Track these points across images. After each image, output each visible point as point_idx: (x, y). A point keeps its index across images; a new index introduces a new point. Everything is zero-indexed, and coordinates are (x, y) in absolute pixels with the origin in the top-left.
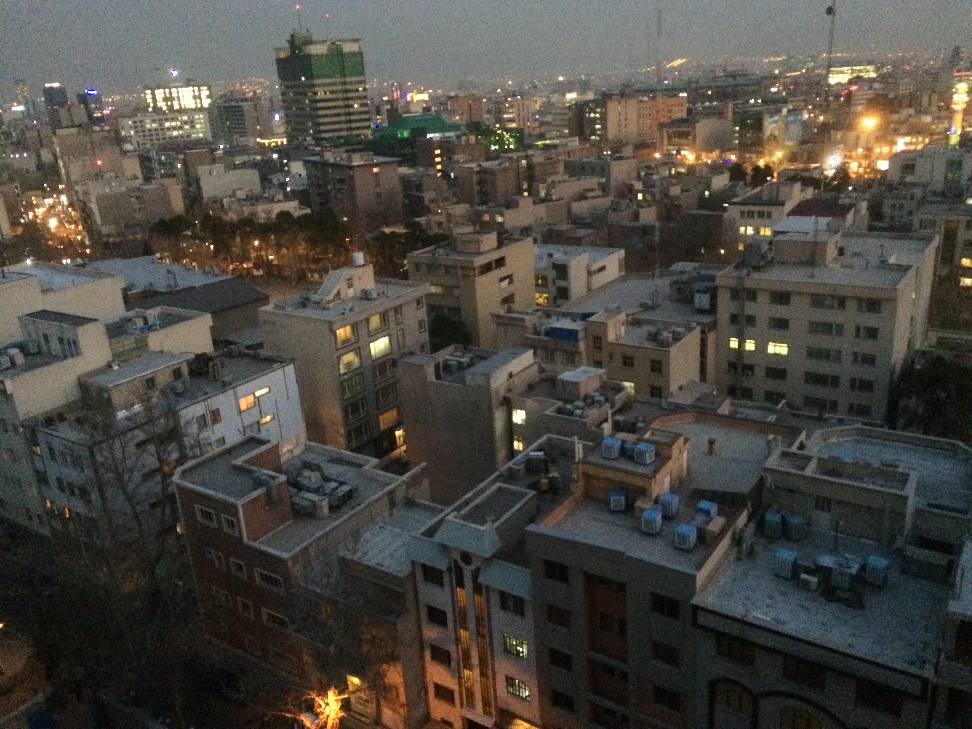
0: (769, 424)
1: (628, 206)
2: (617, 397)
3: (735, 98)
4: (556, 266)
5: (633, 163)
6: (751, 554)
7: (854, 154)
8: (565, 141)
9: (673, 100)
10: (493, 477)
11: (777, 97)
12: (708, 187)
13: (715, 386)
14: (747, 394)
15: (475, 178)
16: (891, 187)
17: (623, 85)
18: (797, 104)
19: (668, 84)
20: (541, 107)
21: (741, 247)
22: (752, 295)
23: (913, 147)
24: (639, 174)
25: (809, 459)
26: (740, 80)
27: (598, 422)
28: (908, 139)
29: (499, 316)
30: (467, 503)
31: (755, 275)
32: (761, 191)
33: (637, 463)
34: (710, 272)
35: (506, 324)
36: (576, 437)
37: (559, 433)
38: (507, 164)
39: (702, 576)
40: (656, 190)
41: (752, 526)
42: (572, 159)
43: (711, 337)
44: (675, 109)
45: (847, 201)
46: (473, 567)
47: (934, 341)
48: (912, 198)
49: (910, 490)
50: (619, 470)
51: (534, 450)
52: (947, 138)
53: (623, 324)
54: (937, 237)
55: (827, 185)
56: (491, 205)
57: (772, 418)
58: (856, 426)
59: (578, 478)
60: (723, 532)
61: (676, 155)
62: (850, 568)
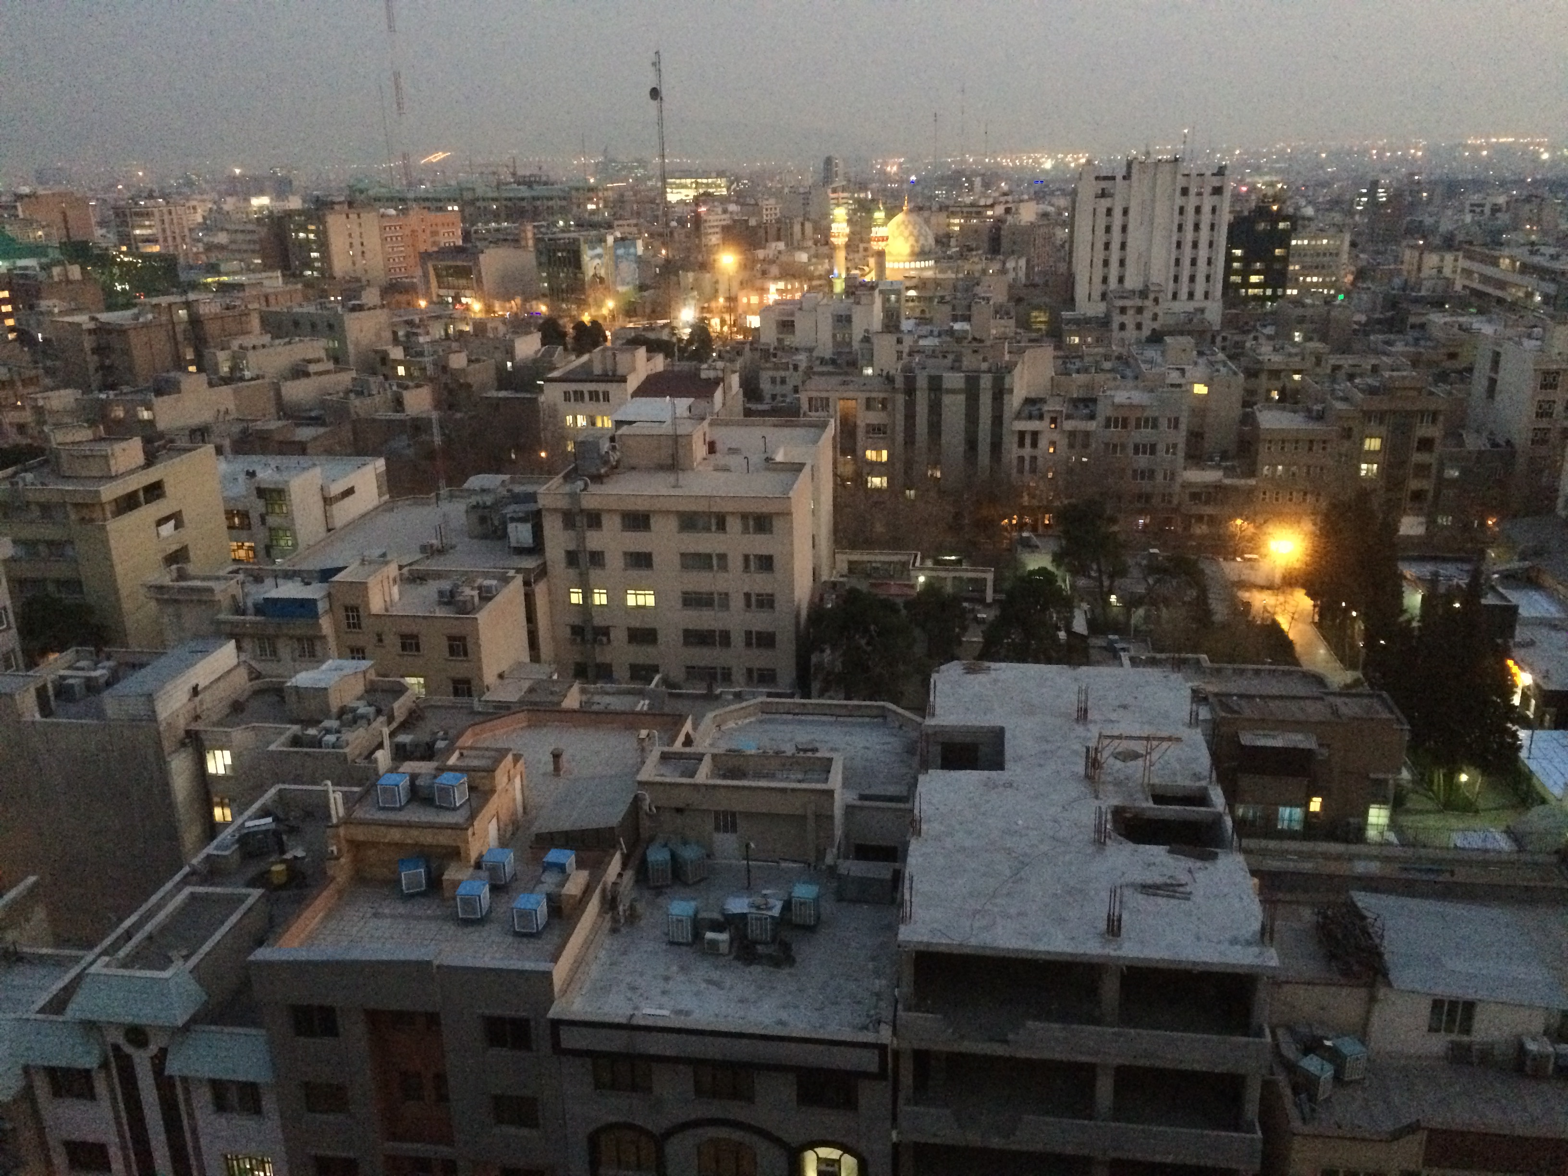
0: (641, 713)
1: (381, 385)
2: (396, 705)
3: (535, 214)
4: (261, 492)
5: (382, 316)
6: (633, 917)
7: (713, 305)
8: (254, 277)
9: (439, 217)
10: (177, 878)
11: (596, 218)
12: (512, 357)
13: (554, 666)
14: (604, 672)
15: (88, 343)
16: (766, 354)
17: (350, 187)
18: (627, 229)
19: (426, 190)
20: (204, 217)
21: (570, 447)
22: (594, 519)
23: (789, 297)
24: (395, 333)
25: (700, 758)
26: (539, 190)
27: (366, 753)
28: (781, 285)
29: (160, 588)
30: (128, 935)
31: (593, 488)
32: (591, 360)
33: (441, 807)
34: (530, 489)
35: (176, 601)
36: (329, 783)
37: (297, 780)
38: (150, 316)
39: (560, 972)
40: (427, 360)
41: (629, 875)
42: (274, 308)
43: (540, 589)
44: (442, 231)
45: (712, 374)
46: (153, 1049)
47: (843, 567)
48: (796, 367)
49: (835, 781)
50: (410, 825)
51: (250, 818)
52: (830, 284)
53: (395, 581)
54: (832, 421)
55: (682, 350)
56: (125, 389)
57: (643, 705)
58: (760, 699)
59: (339, 850)
60: (588, 891)
61: (454, 304)
62: (770, 909)
